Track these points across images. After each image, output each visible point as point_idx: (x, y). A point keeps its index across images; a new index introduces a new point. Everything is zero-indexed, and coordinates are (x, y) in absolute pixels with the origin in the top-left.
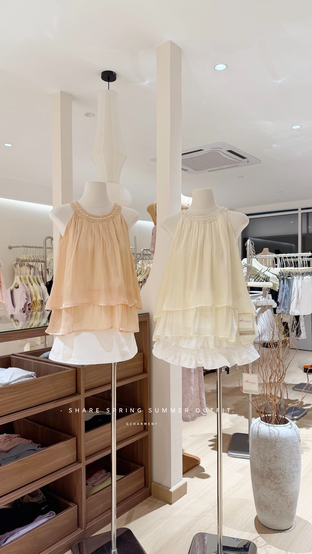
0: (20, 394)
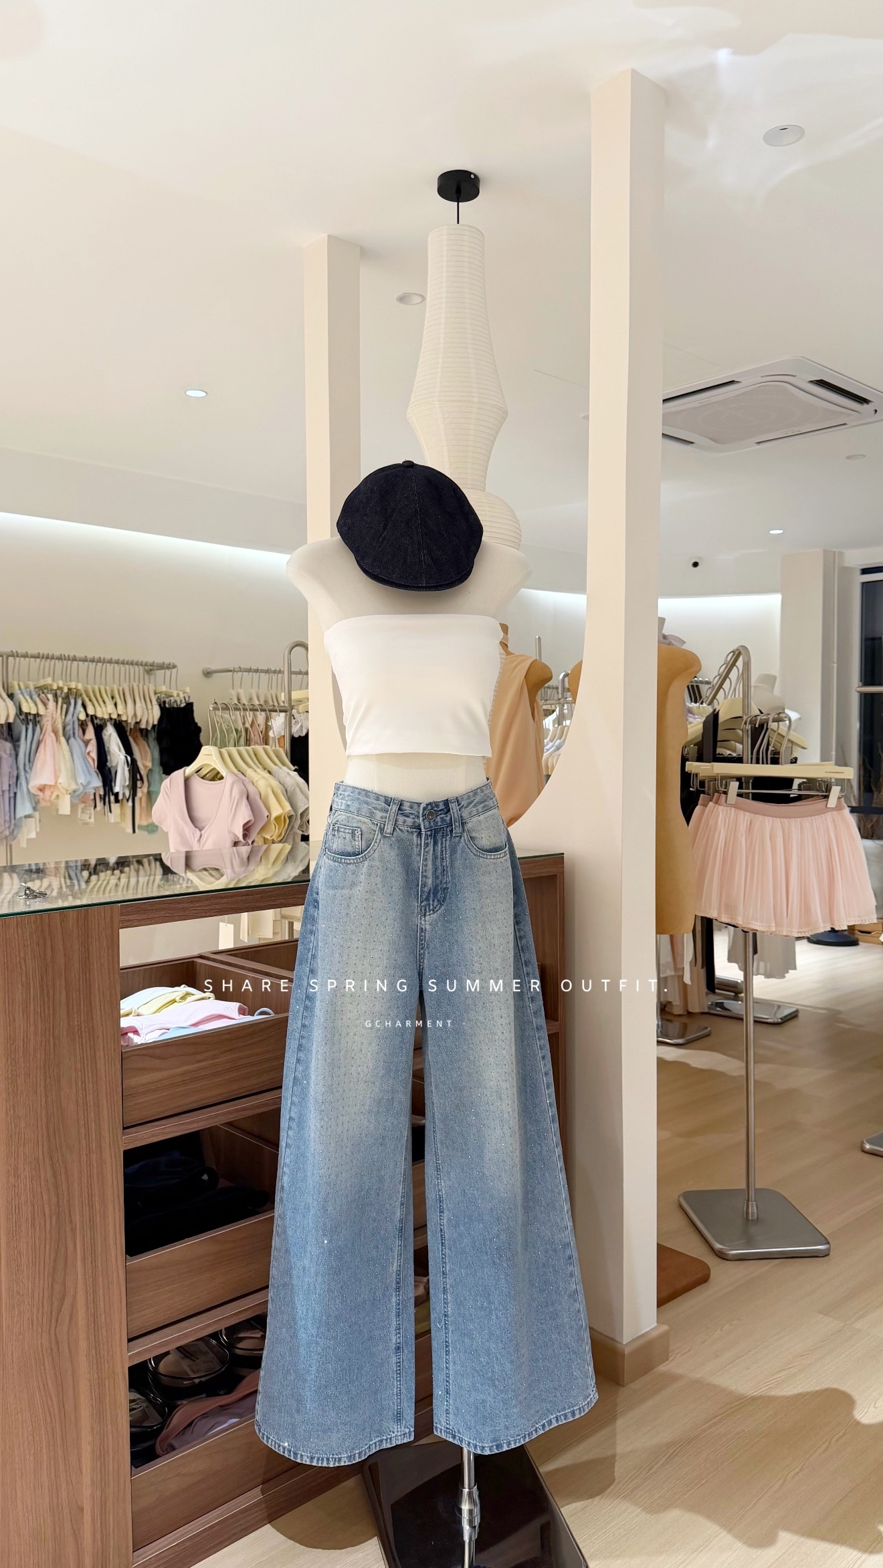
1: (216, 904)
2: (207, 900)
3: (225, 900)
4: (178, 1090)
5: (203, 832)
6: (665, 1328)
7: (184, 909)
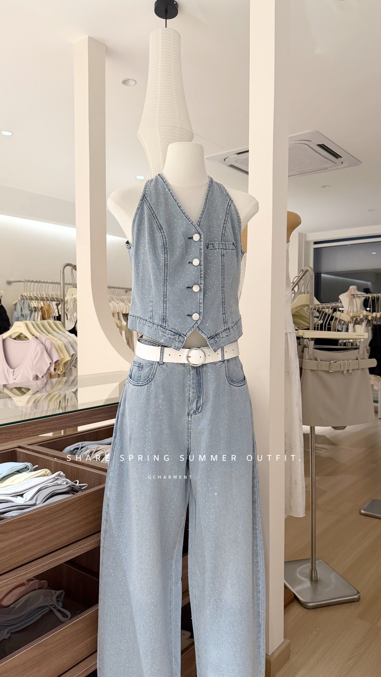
0: (36, 531)
1: (40, 427)
2: (34, 424)
3: (46, 424)
4: (15, 552)
5: (15, 370)
6: (288, 641)
7: (19, 432)
